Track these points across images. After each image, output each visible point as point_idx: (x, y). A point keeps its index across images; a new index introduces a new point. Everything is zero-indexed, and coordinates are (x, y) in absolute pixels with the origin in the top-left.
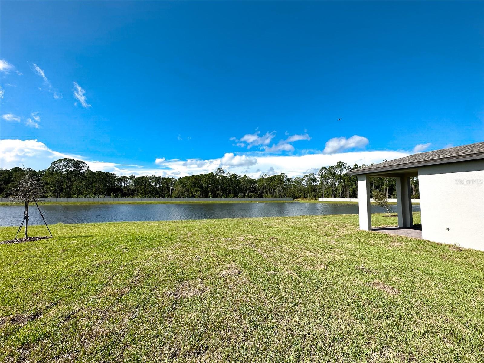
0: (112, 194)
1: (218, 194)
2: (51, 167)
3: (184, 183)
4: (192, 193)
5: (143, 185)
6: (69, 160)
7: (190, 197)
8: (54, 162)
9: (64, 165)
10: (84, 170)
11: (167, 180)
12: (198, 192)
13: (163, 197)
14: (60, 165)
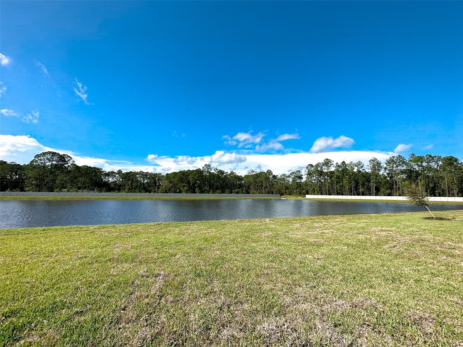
0: (96, 188)
1: (205, 190)
2: (34, 160)
3: (171, 178)
4: (179, 188)
5: (130, 180)
6: (54, 154)
7: (177, 193)
8: (38, 155)
9: (48, 159)
10: (70, 164)
11: (154, 175)
12: (185, 188)
13: (150, 192)
14: (43, 158)
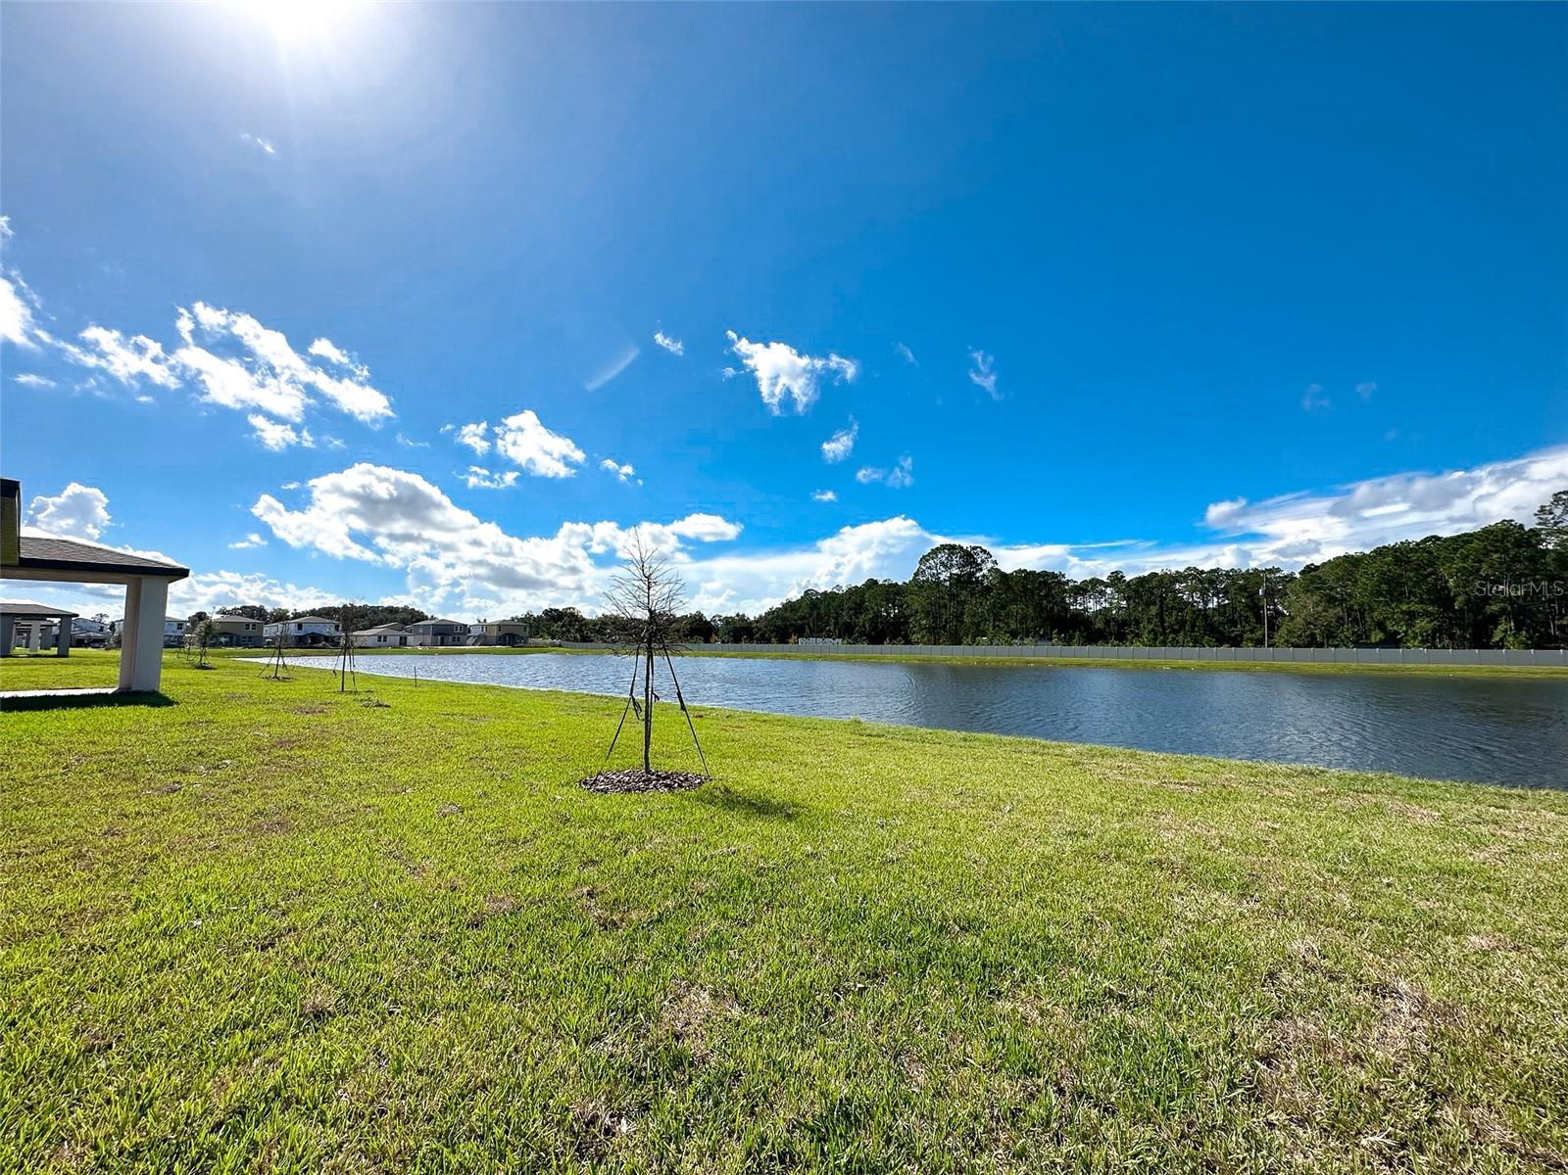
0: (1055, 634)
2: (918, 570)
3: (1331, 583)
4: (1382, 626)
5: (1154, 604)
6: (952, 549)
7: (1372, 646)
8: (924, 557)
9: (943, 563)
10: (986, 572)
11: (1246, 579)
13: (1236, 642)
14: (934, 562)
